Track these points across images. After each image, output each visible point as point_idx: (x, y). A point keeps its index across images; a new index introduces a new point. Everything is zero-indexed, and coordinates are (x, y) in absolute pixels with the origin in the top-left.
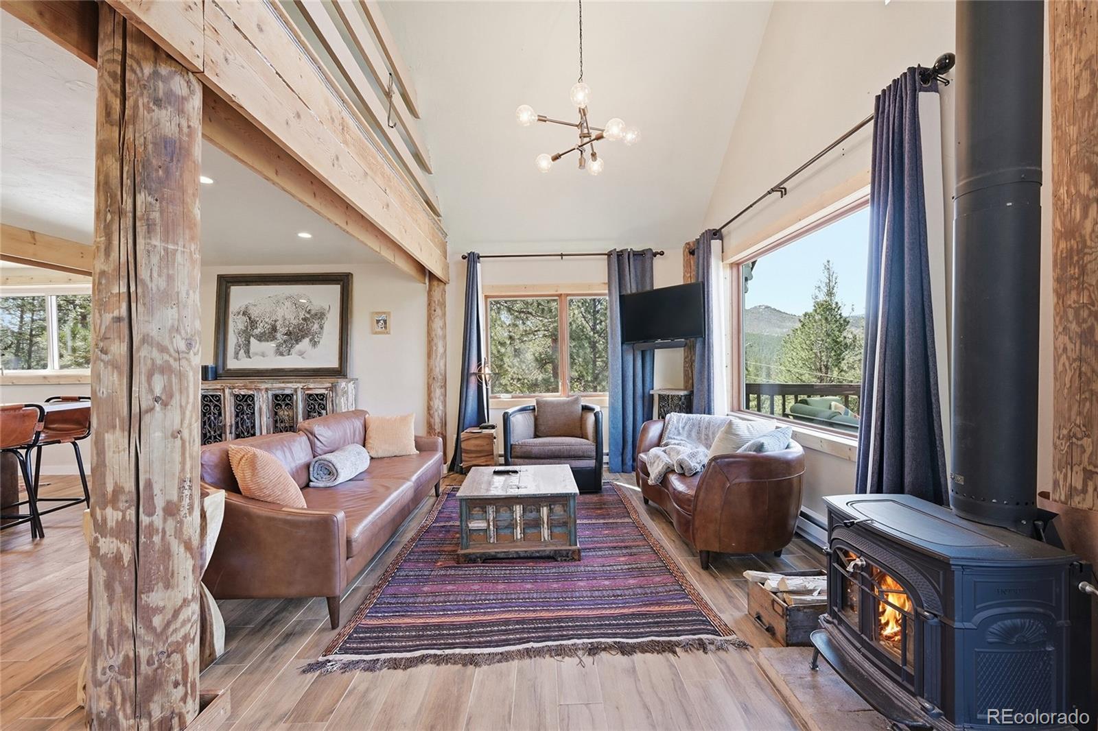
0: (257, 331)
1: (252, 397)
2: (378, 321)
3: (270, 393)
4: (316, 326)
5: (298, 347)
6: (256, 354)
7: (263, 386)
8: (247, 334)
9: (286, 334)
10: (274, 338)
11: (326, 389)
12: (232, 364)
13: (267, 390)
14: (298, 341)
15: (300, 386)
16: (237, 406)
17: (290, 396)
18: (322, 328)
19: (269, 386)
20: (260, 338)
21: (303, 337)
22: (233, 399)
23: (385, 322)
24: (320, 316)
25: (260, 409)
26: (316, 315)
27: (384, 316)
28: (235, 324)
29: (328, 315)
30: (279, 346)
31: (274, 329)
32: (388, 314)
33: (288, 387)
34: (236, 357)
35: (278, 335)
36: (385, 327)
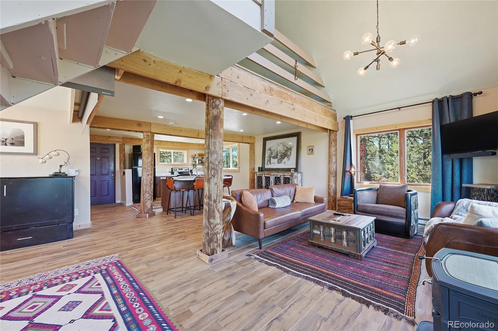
0: (273, 155)
1: (269, 177)
2: (310, 150)
3: (274, 176)
4: (289, 153)
5: (284, 161)
6: (272, 163)
7: (272, 174)
8: (270, 157)
9: (280, 156)
10: (277, 158)
11: (290, 175)
12: (266, 167)
13: (273, 175)
14: (284, 158)
15: (282, 174)
16: (266, 180)
17: (279, 178)
18: (291, 153)
19: (274, 174)
20: (273, 158)
21: (285, 157)
22: (265, 178)
23: (312, 149)
24: (290, 149)
25: (271, 181)
26: (289, 149)
27: (312, 148)
28: (268, 153)
29: (293, 149)
30: (278, 160)
31: (277, 155)
32: (313, 146)
33: (279, 174)
34: (267, 164)
35: (278, 156)
36: (312, 152)
